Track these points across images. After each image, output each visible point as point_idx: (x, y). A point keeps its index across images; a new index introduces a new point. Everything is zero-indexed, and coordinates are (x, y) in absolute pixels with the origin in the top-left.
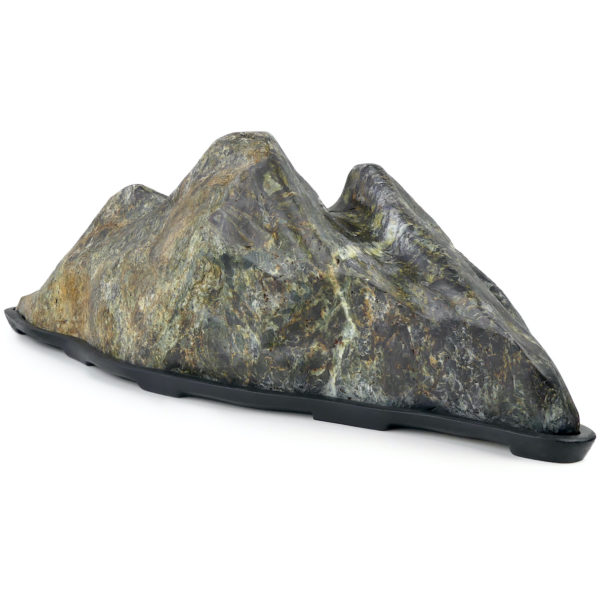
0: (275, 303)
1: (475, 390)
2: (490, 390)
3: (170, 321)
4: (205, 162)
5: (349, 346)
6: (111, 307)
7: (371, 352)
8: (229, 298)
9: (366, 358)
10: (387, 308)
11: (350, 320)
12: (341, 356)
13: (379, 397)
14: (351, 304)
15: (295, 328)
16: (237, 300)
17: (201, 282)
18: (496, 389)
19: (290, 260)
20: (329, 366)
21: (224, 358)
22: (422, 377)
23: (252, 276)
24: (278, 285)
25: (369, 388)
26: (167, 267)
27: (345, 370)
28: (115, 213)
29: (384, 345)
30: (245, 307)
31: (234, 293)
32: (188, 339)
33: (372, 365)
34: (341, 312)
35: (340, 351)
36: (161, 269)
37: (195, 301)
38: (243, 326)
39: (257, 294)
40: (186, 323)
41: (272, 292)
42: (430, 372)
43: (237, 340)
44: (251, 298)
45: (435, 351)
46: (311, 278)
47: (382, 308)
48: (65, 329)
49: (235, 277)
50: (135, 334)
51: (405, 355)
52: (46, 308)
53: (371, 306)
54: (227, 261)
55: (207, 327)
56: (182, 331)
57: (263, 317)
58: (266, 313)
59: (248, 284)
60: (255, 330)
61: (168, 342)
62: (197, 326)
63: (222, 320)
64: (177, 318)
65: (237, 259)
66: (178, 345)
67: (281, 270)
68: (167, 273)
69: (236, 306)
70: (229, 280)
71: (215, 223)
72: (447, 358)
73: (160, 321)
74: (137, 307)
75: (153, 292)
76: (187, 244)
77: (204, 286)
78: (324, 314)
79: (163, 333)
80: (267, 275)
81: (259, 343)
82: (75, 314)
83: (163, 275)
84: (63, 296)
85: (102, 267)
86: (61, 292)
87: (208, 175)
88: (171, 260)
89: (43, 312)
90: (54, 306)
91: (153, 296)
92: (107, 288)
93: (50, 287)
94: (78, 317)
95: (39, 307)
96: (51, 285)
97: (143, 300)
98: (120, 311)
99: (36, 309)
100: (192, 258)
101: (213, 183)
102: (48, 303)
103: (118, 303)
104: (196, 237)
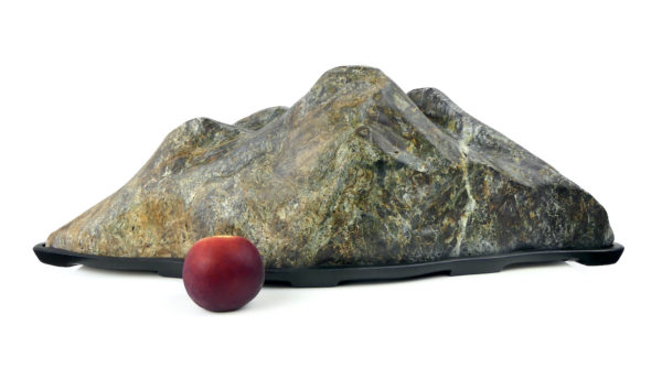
0: (422, 193)
1: (559, 229)
2: (569, 228)
3: (322, 223)
4: (320, 90)
5: (472, 216)
6: (236, 223)
7: (488, 218)
8: (379, 196)
9: (485, 223)
10: (500, 184)
11: (471, 197)
12: (465, 225)
13: (495, 247)
14: (472, 185)
15: (432, 210)
16: (387, 196)
17: (352, 187)
18: (573, 226)
19: (432, 159)
20: (456, 234)
21: (382, 244)
22: (523, 228)
23: (402, 175)
24: (425, 179)
25: (488, 244)
26: (310, 179)
27: (468, 234)
28: (186, 143)
29: (497, 211)
30: (396, 201)
31: (384, 191)
32: (343, 236)
33: (489, 227)
34: (465, 192)
35: (464, 221)
36: (301, 181)
37: (346, 203)
38: (395, 215)
39: (406, 189)
40: (339, 222)
41: (421, 185)
42: (529, 224)
43: (391, 228)
44: (401, 193)
45: (534, 209)
46: (451, 169)
47: (496, 184)
48: (150, 252)
49: (386, 178)
50: (280, 241)
51: (514, 215)
52: (118, 237)
53: (488, 184)
54: (381, 166)
55: (360, 222)
56: (335, 230)
57: (413, 206)
58: (415, 202)
59: (398, 182)
60: (406, 217)
61: (319, 241)
62: (351, 223)
63: (375, 215)
64: (330, 220)
65: (390, 162)
66: (330, 243)
67: (426, 167)
68: (311, 184)
69: (386, 201)
70: (380, 181)
71: (362, 136)
72: (542, 212)
73: (310, 225)
74: (276, 218)
75: (295, 202)
76: (333, 157)
77: (355, 190)
78: (452, 196)
79: (313, 235)
80: (416, 172)
81: (410, 227)
82: (163, 237)
83: (306, 186)
84: (143, 223)
85: (203, 189)
86: (139, 220)
87: (329, 100)
88: (314, 172)
89: (115, 241)
90: (131, 234)
91: (296, 206)
92: (223, 208)
93: (121, 217)
94: (168, 239)
95: (107, 238)
96: (123, 214)
97: (283, 210)
98: (250, 224)
99: (103, 240)
100: (341, 167)
101: (340, 105)
102: (120, 233)
103: (246, 218)
104: (344, 150)
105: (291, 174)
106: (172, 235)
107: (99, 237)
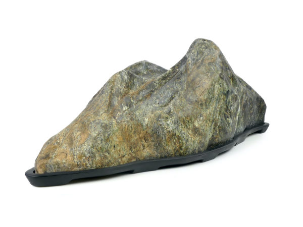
3: (211, 126)
6: (177, 132)
8: (225, 109)
16: (227, 108)
17: (219, 105)
22: (248, 118)
23: (232, 97)
26: (205, 103)
28: (125, 87)
30: (229, 110)
31: (226, 106)
32: (217, 131)
36: (201, 105)
37: (217, 114)
38: (229, 118)
39: (232, 104)
40: (215, 125)
41: (235, 101)
43: (228, 125)
44: (231, 106)
45: (252, 108)
48: (125, 160)
49: (228, 99)
50: (198, 139)
54: (228, 93)
55: (221, 123)
56: (214, 129)
59: (230, 101)
61: (209, 136)
62: (219, 124)
63: (224, 118)
64: (213, 123)
65: (230, 91)
66: (213, 136)
68: (206, 105)
70: (226, 101)
71: (222, 78)
74: (194, 126)
75: (201, 116)
76: (213, 90)
79: (208, 133)
82: (131, 149)
83: (204, 107)
84: (120, 142)
85: (153, 115)
86: (118, 140)
87: (202, 59)
88: (207, 99)
89: (105, 157)
90: (113, 150)
91: (201, 118)
92: (168, 125)
93: (107, 140)
94: (133, 150)
95: (100, 156)
96: (108, 138)
97: (196, 121)
98: (183, 132)
99: (98, 158)
100: (217, 95)
101: (207, 62)
102: (107, 151)
103: (181, 128)
104: (217, 86)
105: (196, 101)
106: (136, 147)
107: (95, 157)
